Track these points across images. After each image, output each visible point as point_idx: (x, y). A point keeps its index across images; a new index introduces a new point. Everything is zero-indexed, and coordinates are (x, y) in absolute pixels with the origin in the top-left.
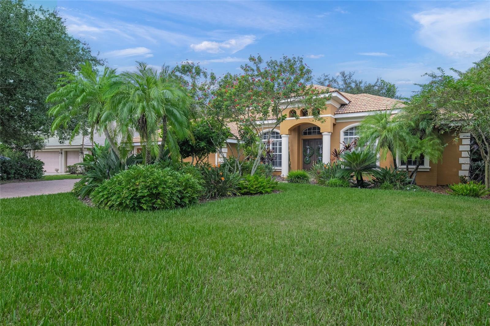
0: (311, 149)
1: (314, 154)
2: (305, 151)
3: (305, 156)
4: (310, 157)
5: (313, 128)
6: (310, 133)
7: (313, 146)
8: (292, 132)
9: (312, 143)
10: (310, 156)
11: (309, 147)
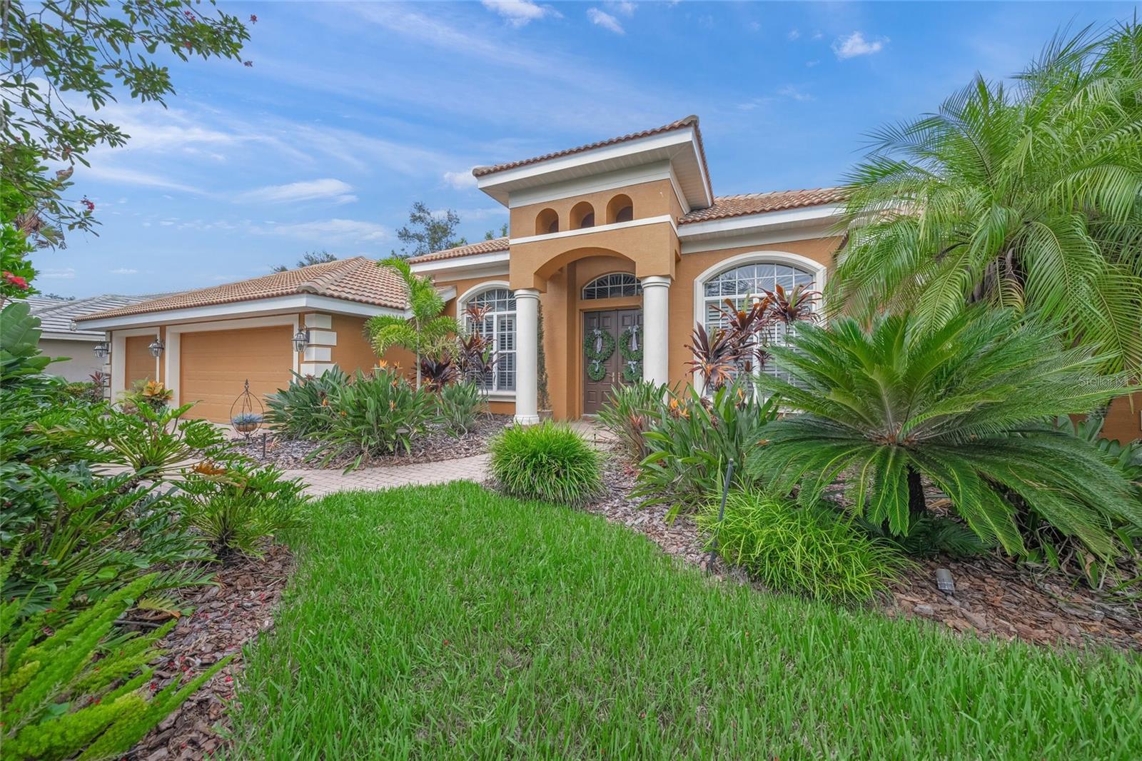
0: (607, 337)
1: (615, 354)
2: (590, 343)
3: (591, 359)
4: (603, 361)
5: (612, 278)
6: (603, 294)
7: (612, 332)
8: (548, 285)
9: (608, 322)
10: (603, 357)
11: (600, 332)
